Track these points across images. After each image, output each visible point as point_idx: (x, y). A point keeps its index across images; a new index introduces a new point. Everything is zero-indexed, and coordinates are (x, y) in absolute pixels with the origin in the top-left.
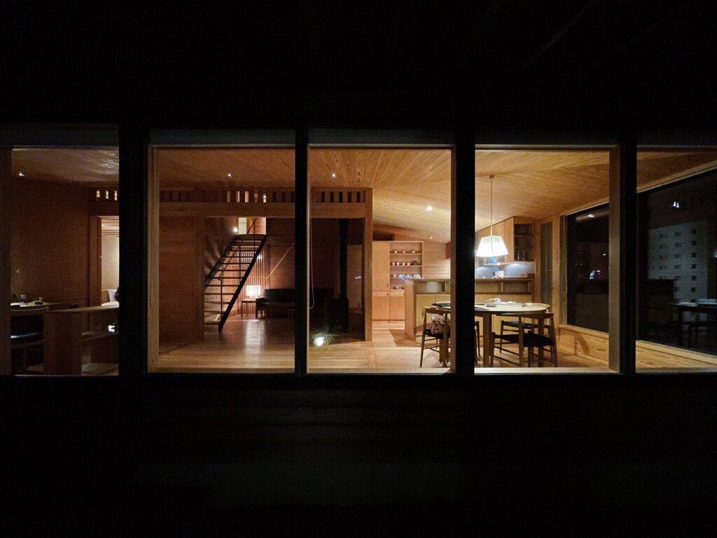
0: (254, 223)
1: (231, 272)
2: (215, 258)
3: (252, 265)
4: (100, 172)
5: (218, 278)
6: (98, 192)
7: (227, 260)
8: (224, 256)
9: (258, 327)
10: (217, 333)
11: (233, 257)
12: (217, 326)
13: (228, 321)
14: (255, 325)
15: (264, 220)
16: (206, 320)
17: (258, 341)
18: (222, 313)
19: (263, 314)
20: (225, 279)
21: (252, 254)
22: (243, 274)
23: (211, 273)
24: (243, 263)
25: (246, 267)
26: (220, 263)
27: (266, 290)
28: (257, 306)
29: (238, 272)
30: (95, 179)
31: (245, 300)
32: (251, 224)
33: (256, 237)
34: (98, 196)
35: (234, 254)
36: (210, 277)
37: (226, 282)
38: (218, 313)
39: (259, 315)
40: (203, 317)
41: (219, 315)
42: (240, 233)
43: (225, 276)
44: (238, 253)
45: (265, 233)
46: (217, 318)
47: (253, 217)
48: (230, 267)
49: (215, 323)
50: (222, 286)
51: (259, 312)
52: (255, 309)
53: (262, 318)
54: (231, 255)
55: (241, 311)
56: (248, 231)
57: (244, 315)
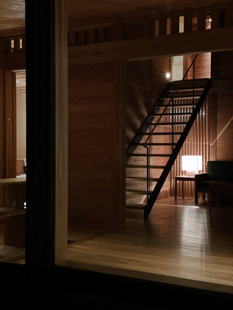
0: (193, 62)
1: (162, 136)
2: (140, 116)
3: (189, 125)
4: (12, 17)
5: (144, 145)
6: (13, 42)
7: (156, 119)
8: (152, 113)
9: (198, 217)
10: (142, 221)
11: (164, 114)
12: (143, 211)
13: (157, 204)
14: (195, 214)
15: (208, 56)
16: (129, 201)
17: (197, 239)
18: (148, 193)
19: (206, 199)
20: (154, 146)
21: (189, 109)
22: (177, 138)
23: (135, 138)
24: (178, 123)
25: (181, 128)
26: (146, 123)
27: (210, 162)
28: (197, 185)
29: (171, 136)
30: (9, 26)
31: (181, 176)
32: (190, 64)
33: (196, 83)
34: (13, 46)
35: (165, 110)
36: (134, 143)
37: (155, 150)
38: (143, 193)
39: (200, 200)
40: (124, 197)
41: (145, 196)
42: (174, 79)
43: (154, 142)
44: (171, 108)
45: (209, 76)
46: (142, 200)
47: (192, 54)
48: (160, 129)
49: (139, 207)
50: (148, 155)
51: (200, 195)
52: (194, 190)
53: (203, 205)
54: (161, 111)
55: (175, 192)
56: (185, 75)
57: (178, 198)
